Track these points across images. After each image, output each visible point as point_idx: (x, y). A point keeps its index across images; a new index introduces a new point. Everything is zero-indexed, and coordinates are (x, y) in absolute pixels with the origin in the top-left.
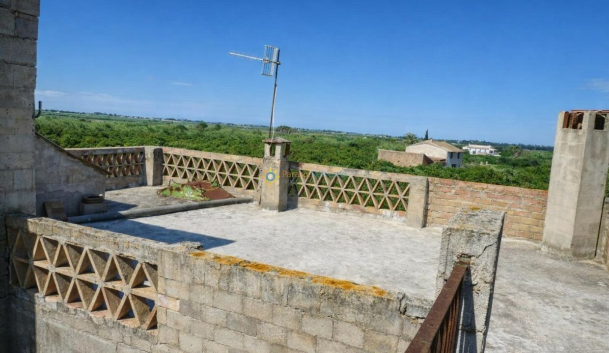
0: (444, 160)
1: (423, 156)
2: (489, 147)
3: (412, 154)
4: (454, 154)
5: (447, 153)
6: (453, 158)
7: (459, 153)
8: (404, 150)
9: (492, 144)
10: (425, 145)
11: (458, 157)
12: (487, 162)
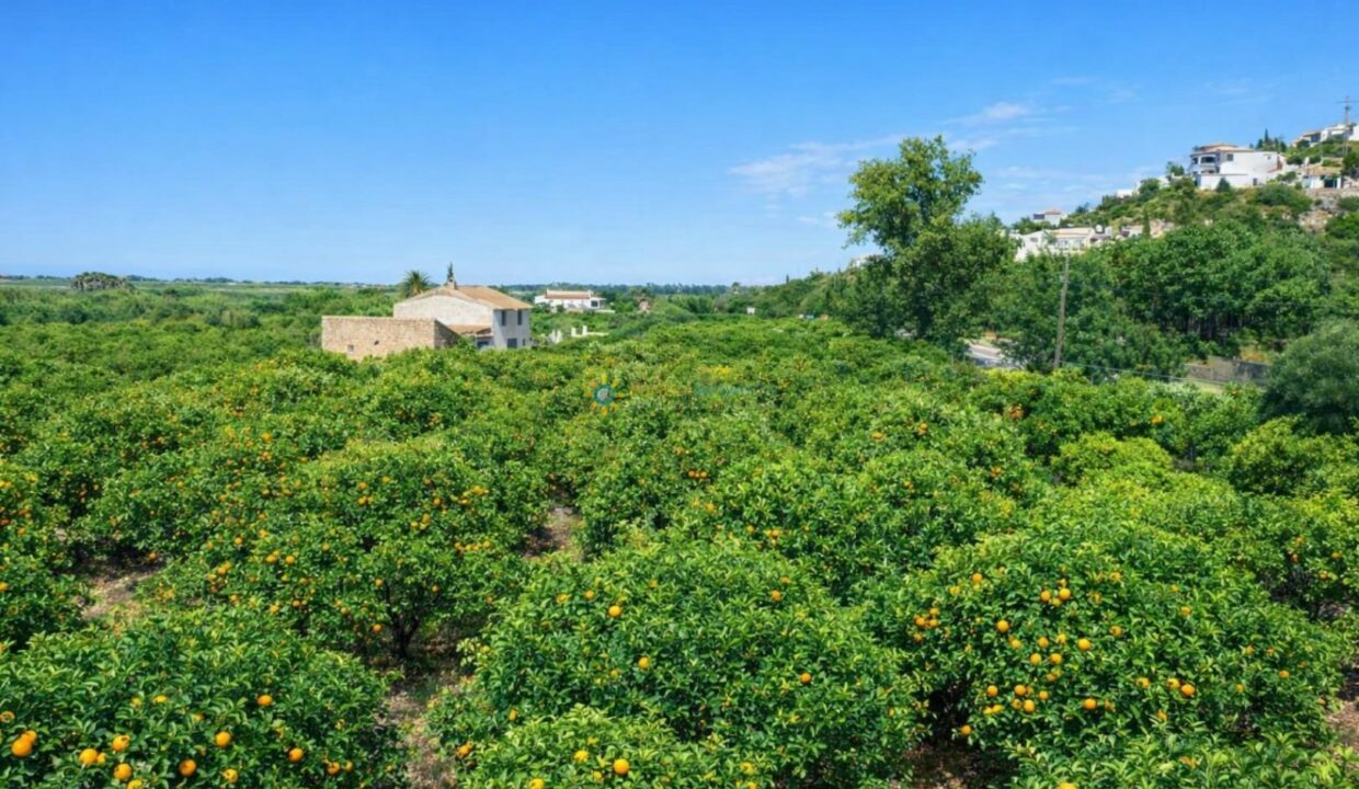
0: (488, 330)
1: (433, 324)
2: (589, 293)
3: (407, 322)
4: (508, 314)
5: (491, 313)
6: (508, 326)
7: (520, 312)
8: (390, 314)
9: (594, 288)
10: (439, 297)
11: (520, 322)
12: (585, 328)
